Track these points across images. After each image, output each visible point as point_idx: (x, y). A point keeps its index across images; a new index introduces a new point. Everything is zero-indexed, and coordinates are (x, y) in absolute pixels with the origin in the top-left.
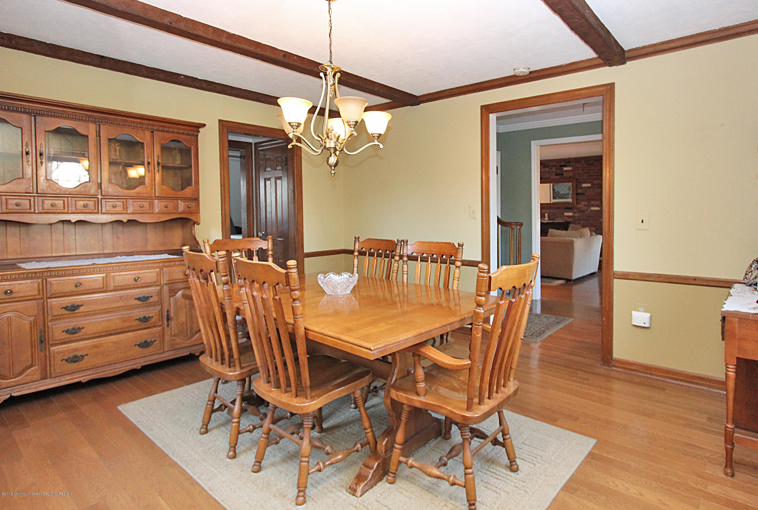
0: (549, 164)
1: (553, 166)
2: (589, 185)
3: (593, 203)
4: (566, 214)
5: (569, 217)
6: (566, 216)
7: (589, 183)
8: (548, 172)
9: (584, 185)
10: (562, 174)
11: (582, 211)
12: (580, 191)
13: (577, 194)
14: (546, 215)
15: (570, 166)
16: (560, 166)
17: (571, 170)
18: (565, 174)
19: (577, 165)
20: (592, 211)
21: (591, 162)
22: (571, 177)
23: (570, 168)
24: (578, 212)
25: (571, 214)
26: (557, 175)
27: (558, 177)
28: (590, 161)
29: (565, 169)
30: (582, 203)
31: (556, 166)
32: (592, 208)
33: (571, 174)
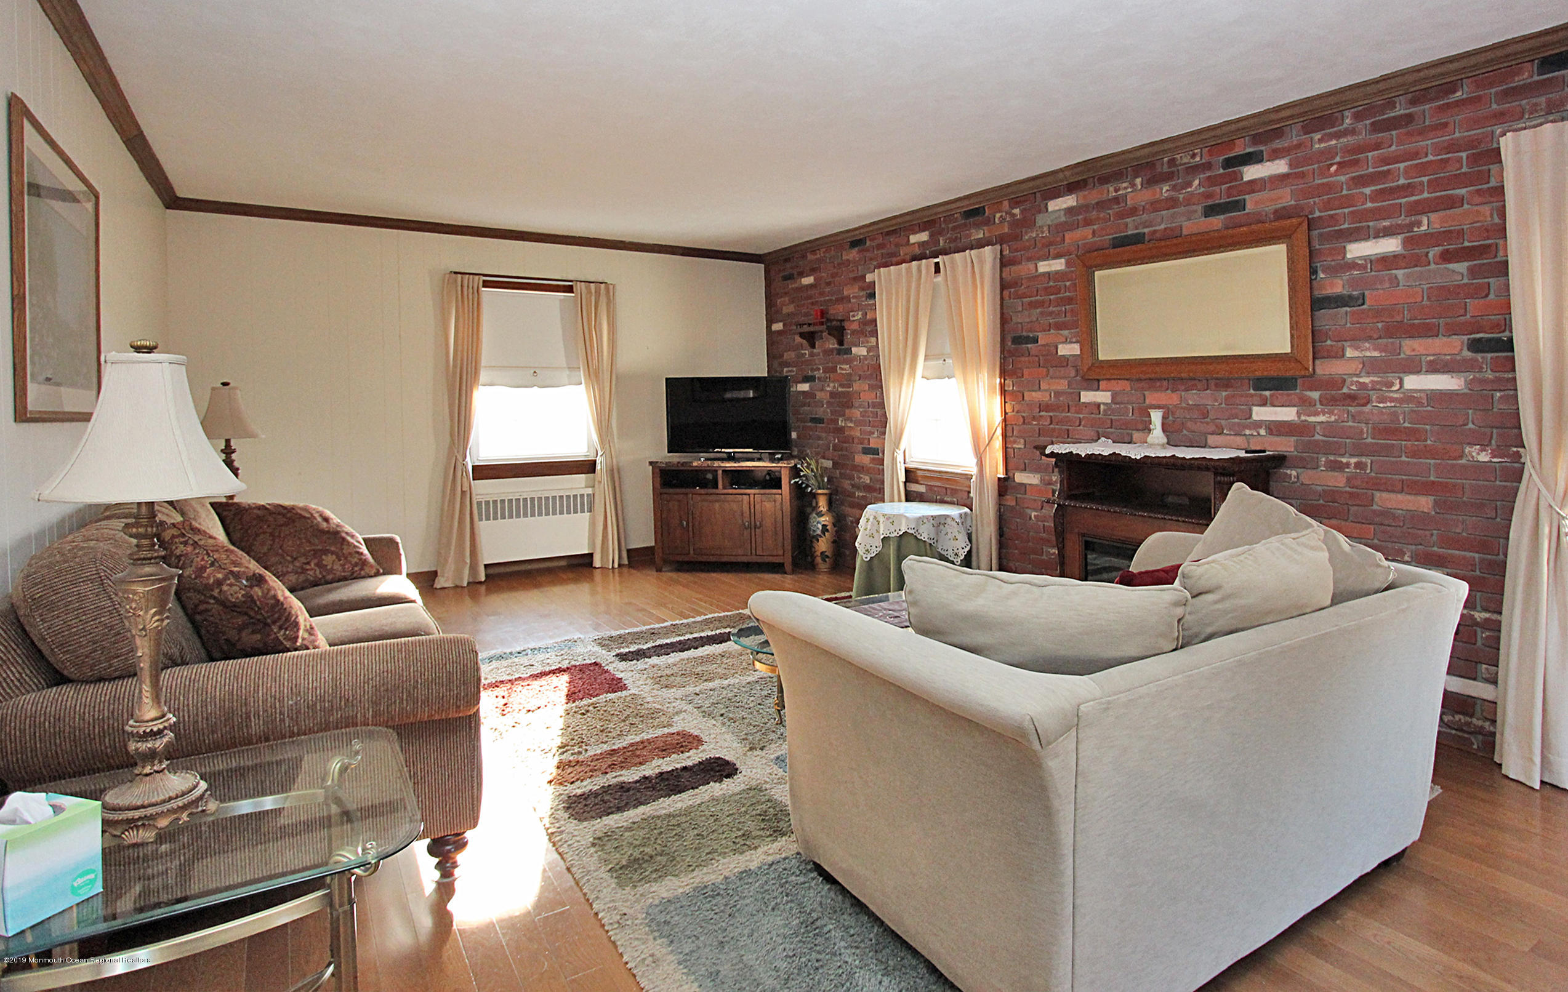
0: (1172, 162)
1: (1194, 170)
2: (1391, 245)
3: (1411, 347)
4: (1260, 413)
5: (1277, 428)
6: (1258, 424)
7: (1388, 233)
8: (1172, 203)
9: (1357, 250)
10: (1239, 205)
11: (1352, 398)
12: (1337, 286)
13: (1319, 303)
14: (1156, 417)
15: (1275, 155)
16: (1229, 163)
17: (1283, 178)
18: (1252, 203)
19: (1318, 143)
20: (1410, 397)
21: (1399, 111)
22: (1281, 214)
23: (1280, 167)
24: (1330, 402)
25: (1287, 414)
26: (1211, 211)
27: (1217, 222)
28: (1390, 104)
29: (1251, 173)
30: (1349, 353)
31: (1208, 166)
32: (1412, 382)
33: (1285, 198)
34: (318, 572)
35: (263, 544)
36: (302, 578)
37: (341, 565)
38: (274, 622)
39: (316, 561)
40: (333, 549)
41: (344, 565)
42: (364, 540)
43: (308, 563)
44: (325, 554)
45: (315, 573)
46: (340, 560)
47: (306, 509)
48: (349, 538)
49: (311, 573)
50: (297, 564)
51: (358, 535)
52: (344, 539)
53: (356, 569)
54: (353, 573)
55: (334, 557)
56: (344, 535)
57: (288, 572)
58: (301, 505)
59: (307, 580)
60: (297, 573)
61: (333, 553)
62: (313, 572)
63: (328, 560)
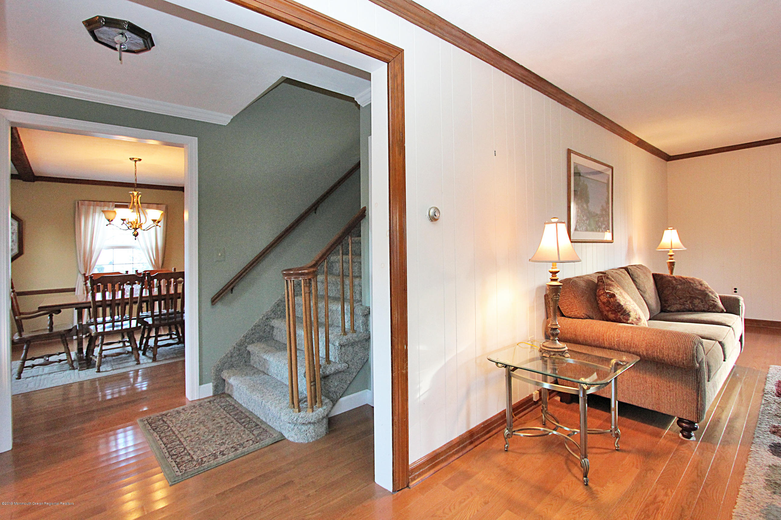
34: (690, 305)
35: (669, 290)
36: (683, 307)
37: (703, 305)
38: (619, 312)
39: (690, 301)
40: (700, 297)
41: (704, 305)
42: (720, 297)
43: (687, 301)
44: (695, 299)
45: (689, 306)
46: (702, 302)
47: (693, 279)
48: (710, 294)
49: (688, 306)
50: (681, 301)
51: (716, 293)
52: (707, 294)
53: (711, 308)
54: (709, 309)
55: (700, 301)
56: (707, 292)
57: (676, 304)
58: (691, 277)
59: (684, 308)
60: (681, 304)
61: (699, 299)
62: (688, 305)
63: (696, 302)
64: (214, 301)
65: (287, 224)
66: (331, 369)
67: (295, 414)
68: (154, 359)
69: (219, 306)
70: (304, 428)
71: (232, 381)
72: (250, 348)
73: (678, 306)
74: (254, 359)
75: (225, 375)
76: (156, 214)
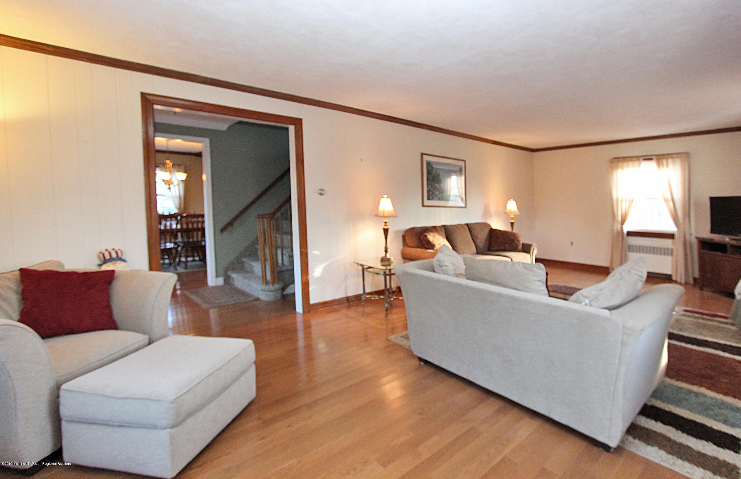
35: (494, 238)
38: (429, 244)
40: (509, 243)
42: (523, 243)
43: (502, 245)
47: (511, 233)
52: (514, 241)
53: (514, 249)
55: (509, 245)
57: (496, 246)
59: (500, 249)
60: (498, 247)
62: (502, 247)
63: (507, 245)
64: (223, 230)
65: (266, 186)
66: (284, 268)
67: (264, 287)
68: (186, 268)
69: (225, 233)
70: (269, 293)
71: (234, 275)
72: (244, 260)
73: (496, 248)
74: (246, 266)
75: (229, 273)
76: (183, 176)
